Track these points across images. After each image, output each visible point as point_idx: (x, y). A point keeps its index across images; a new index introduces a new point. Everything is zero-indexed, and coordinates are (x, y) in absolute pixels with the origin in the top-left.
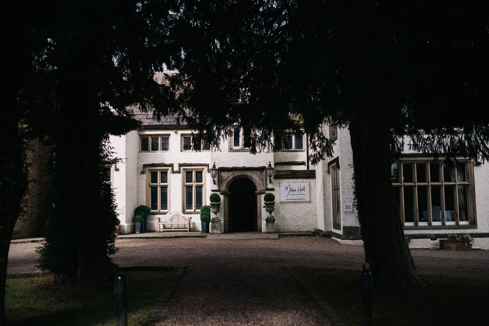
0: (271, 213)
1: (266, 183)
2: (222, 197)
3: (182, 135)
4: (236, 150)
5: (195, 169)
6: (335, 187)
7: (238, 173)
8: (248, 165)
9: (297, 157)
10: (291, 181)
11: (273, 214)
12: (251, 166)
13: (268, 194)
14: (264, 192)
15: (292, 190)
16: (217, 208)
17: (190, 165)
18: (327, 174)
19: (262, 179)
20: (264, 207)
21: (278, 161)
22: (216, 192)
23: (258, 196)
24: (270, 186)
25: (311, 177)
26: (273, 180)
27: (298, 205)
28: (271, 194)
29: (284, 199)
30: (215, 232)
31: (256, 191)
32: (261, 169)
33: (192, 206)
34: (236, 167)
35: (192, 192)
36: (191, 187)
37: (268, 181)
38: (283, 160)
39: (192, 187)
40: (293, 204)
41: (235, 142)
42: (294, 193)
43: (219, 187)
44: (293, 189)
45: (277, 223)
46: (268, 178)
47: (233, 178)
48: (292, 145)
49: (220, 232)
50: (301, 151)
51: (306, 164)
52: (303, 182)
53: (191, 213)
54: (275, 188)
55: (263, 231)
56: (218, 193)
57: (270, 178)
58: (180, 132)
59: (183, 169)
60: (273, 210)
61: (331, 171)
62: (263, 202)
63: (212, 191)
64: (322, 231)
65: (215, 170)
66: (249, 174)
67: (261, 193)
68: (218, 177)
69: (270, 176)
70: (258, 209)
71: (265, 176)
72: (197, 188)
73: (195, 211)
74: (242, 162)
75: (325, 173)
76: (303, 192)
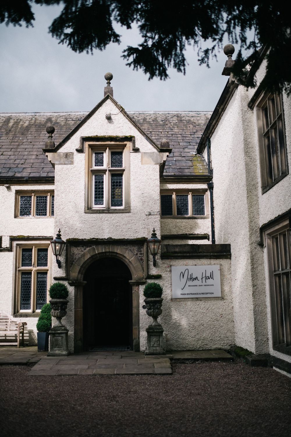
0: (155, 318)
1: (148, 265)
2: (71, 290)
3: (18, 192)
4: (97, 210)
5: (36, 245)
6: (275, 271)
7: (101, 249)
8: (116, 236)
9: (196, 226)
10: (190, 262)
11: (159, 319)
12: (122, 238)
13: (151, 284)
14: (144, 280)
15: (192, 279)
16: (62, 309)
17: (28, 238)
18: (258, 248)
19: (142, 259)
20: (144, 307)
21: (166, 233)
22: (61, 282)
23: (135, 288)
24: (154, 271)
25: (224, 255)
26: (159, 261)
27: (202, 304)
28: (155, 284)
29: (178, 293)
30: (57, 352)
31: (131, 279)
32: (140, 242)
33: (29, 304)
34: (97, 239)
35: (30, 282)
36: (29, 273)
37: (151, 263)
38: (174, 232)
39: (31, 273)
40: (194, 303)
41: (96, 198)
42: (196, 282)
43: (67, 272)
44: (194, 277)
45: (166, 335)
46: (151, 257)
47: (92, 257)
48: (187, 209)
49: (64, 353)
50: (202, 218)
51: (211, 237)
52: (210, 264)
53: (26, 315)
54: (163, 275)
55: (142, 348)
56: (66, 283)
57: (154, 258)
58: (14, 188)
59: (17, 245)
60: (160, 312)
61: (267, 241)
62: (142, 299)
63: (56, 279)
64: (251, 353)
65: (58, 243)
66: (118, 250)
67: (139, 283)
68: (67, 256)
69: (154, 255)
70: (134, 311)
71: (145, 254)
72: (39, 276)
73: (34, 312)
74: (107, 231)
75: (254, 245)
76: (210, 281)
